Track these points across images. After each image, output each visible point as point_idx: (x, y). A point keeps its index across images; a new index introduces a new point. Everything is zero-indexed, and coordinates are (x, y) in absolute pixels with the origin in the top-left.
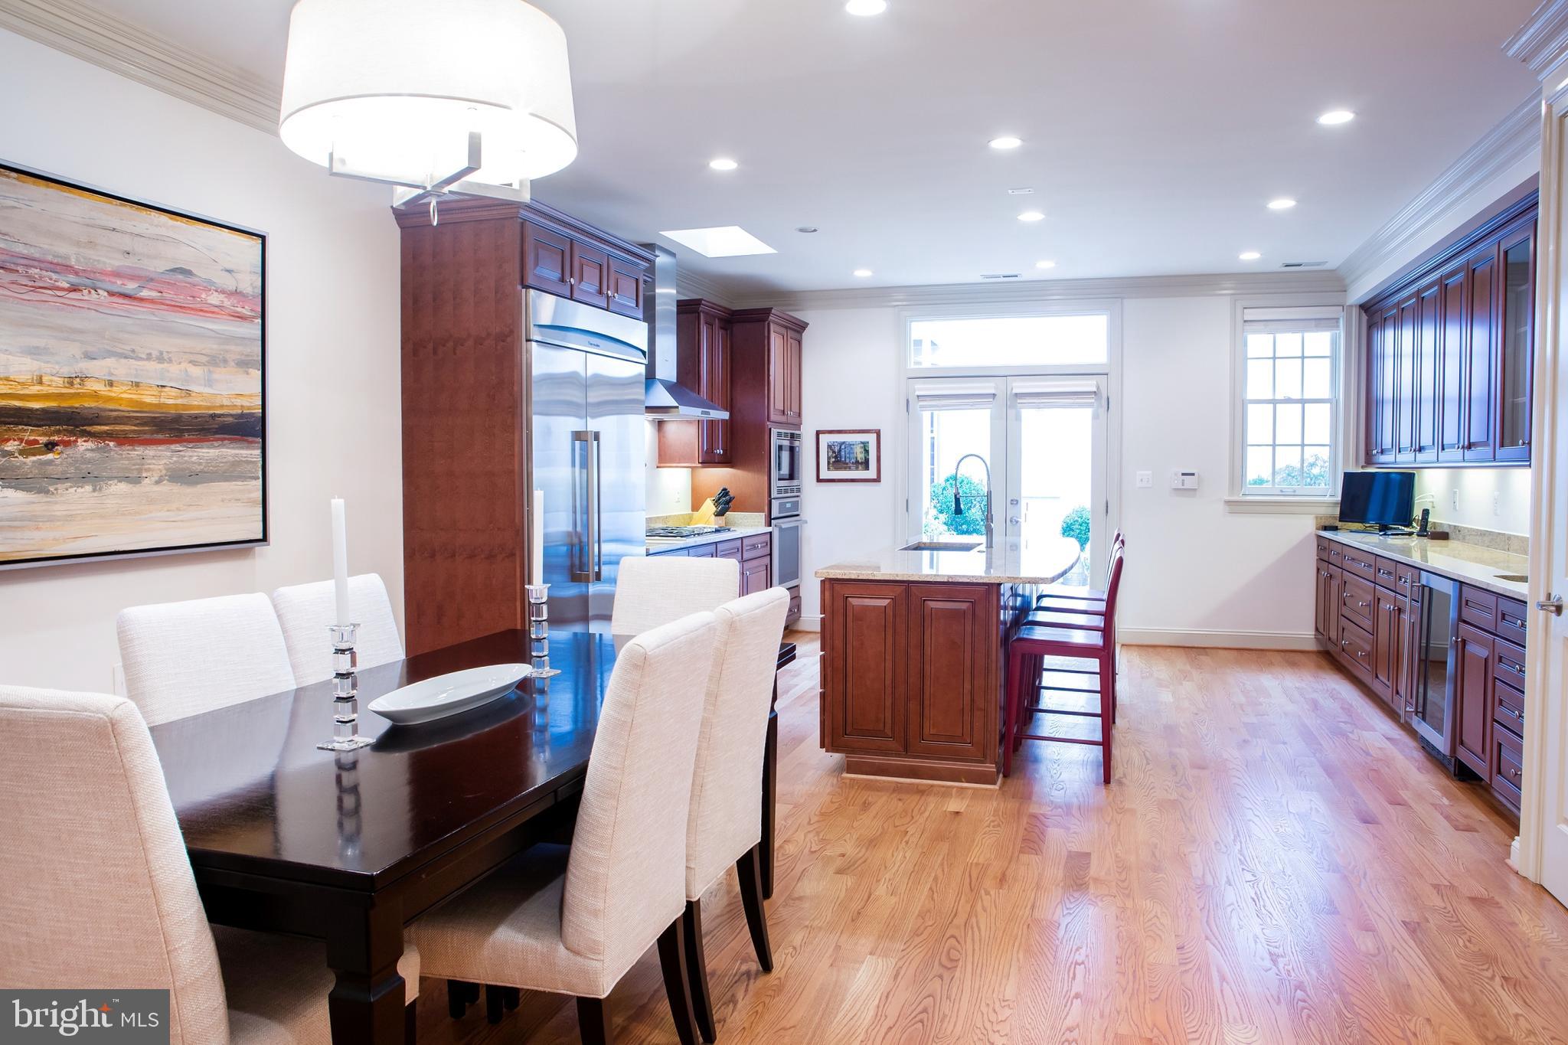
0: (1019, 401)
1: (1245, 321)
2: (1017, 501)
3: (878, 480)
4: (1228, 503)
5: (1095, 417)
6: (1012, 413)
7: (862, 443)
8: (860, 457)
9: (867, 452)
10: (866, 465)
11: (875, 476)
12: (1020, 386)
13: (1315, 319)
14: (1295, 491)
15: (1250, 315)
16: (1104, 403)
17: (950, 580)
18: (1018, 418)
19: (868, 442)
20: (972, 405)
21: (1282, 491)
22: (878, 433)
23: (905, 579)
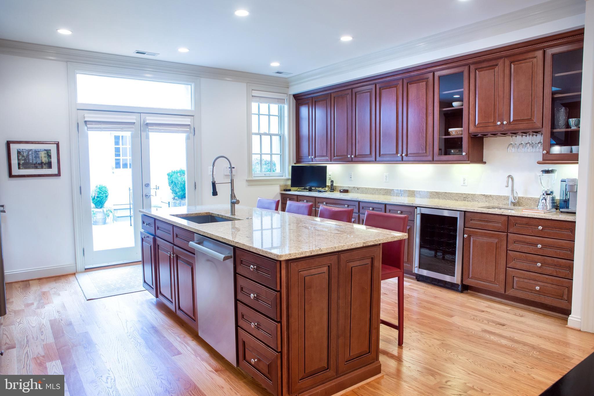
0: (149, 128)
1: (252, 96)
2: (149, 184)
3: (59, 175)
4: (247, 181)
5: (188, 138)
6: (144, 134)
7: (45, 150)
8: (45, 160)
9: (49, 156)
10: (49, 165)
11: (56, 172)
12: (150, 119)
13: (277, 99)
14: (270, 175)
15: (255, 93)
16: (192, 131)
17: (364, 245)
18: (147, 137)
19: (50, 150)
20: (122, 129)
21: (265, 175)
22: (58, 145)
23: (340, 250)
